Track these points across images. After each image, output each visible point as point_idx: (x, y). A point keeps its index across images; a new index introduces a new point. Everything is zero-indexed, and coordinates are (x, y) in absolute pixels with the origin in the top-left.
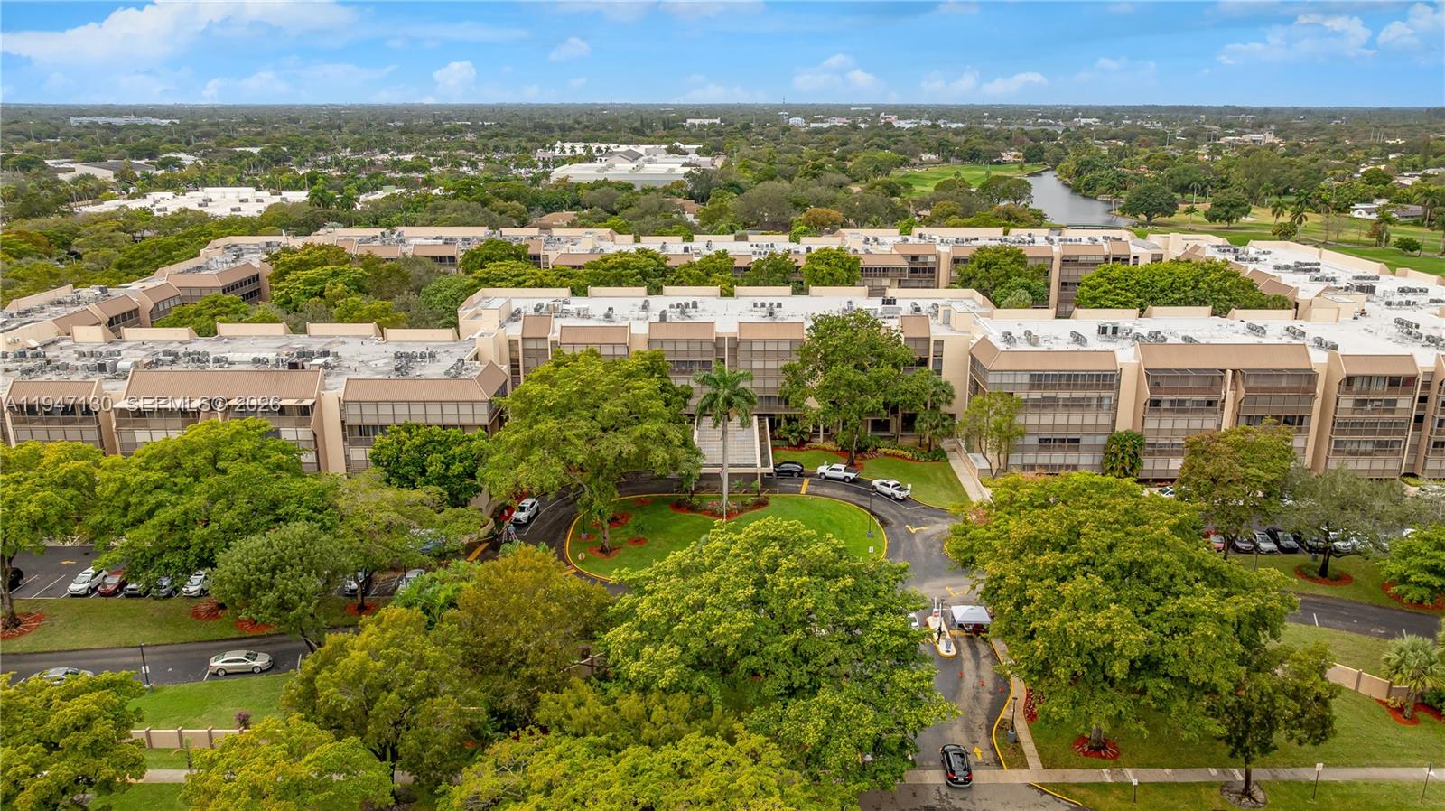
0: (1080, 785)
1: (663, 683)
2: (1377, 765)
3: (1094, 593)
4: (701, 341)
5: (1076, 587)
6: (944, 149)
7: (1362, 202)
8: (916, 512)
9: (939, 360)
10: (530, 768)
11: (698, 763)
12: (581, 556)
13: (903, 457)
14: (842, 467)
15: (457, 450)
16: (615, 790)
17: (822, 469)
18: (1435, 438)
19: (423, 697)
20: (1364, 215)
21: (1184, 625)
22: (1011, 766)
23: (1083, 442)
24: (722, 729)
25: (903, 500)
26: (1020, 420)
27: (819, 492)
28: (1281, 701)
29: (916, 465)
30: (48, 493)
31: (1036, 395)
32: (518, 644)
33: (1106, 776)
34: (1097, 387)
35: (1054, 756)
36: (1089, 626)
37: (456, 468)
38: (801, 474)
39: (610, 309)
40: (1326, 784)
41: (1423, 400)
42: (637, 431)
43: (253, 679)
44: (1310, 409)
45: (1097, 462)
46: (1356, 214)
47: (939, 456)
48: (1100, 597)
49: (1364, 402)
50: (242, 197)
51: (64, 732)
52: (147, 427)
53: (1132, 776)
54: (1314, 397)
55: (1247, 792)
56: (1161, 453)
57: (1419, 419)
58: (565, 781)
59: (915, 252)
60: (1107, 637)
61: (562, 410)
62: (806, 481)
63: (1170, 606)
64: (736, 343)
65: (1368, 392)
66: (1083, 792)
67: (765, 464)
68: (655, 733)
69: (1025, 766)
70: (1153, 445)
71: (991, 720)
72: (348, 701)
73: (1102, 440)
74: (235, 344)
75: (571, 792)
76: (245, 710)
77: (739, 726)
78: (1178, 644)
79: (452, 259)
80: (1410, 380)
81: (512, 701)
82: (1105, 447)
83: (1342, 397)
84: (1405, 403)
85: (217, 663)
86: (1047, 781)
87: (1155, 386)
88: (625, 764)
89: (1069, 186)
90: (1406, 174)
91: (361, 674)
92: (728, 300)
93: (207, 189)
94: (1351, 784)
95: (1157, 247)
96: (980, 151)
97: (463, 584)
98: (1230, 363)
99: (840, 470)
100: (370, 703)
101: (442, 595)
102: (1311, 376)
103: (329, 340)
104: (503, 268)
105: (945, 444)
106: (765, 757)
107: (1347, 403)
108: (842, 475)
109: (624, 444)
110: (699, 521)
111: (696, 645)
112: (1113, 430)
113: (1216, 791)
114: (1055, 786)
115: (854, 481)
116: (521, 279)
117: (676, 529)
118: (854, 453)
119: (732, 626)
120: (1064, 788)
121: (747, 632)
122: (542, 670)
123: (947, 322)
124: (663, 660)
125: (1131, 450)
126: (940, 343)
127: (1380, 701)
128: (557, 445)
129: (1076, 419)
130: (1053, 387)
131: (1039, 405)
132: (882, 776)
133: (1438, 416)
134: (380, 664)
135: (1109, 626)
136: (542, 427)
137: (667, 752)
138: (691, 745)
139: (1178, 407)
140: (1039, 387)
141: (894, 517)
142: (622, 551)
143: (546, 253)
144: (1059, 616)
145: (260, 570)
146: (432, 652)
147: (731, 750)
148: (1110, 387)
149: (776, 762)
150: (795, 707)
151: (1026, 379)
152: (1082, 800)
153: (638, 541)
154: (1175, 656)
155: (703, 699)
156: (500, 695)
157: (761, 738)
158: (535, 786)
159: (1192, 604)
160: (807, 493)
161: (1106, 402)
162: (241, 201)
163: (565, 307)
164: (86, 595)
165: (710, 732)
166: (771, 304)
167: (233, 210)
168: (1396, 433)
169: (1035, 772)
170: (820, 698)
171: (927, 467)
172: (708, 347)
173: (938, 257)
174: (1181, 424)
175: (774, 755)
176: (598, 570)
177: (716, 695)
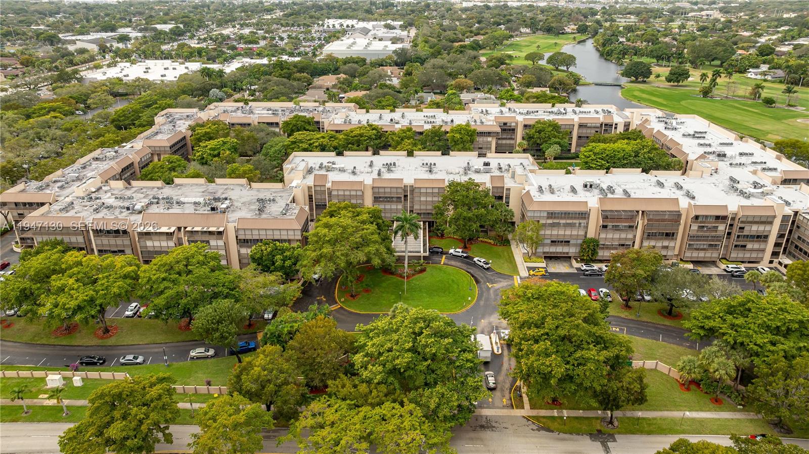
0: (544, 417)
1: (376, 381)
2: (667, 410)
3: (546, 349)
4: (397, 188)
5: (541, 346)
6: (534, 26)
7: (753, 68)
8: (492, 275)
9: (508, 197)
10: (325, 415)
11: (389, 415)
12: (343, 300)
13: (490, 243)
14: (460, 250)
15: (287, 253)
16: (358, 426)
17: (452, 251)
18: (735, 243)
19: (283, 384)
20: (753, 76)
21: (583, 362)
22: (517, 408)
23: (571, 242)
24: (399, 399)
25: (488, 269)
26: (542, 232)
27: (449, 263)
28: (620, 393)
29: (495, 248)
30: (120, 283)
31: (550, 221)
32: (319, 359)
33: (555, 413)
34: (578, 218)
35: (536, 403)
36: (543, 364)
37: (288, 263)
38: (442, 253)
39: (355, 168)
40: (644, 419)
41: (731, 225)
42: (367, 250)
43: (208, 360)
44: (678, 229)
45: (577, 251)
46: (749, 75)
47: (506, 243)
48: (549, 351)
49: (703, 227)
50: (165, 67)
51: (152, 401)
52: (151, 239)
53: (565, 413)
54: (680, 224)
55: (611, 422)
56: (607, 248)
57: (729, 234)
58: (339, 422)
59: (505, 121)
60: (550, 369)
61: (334, 242)
62: (444, 256)
63: (578, 354)
64: (413, 189)
65: (704, 222)
66: (545, 420)
67: (425, 251)
68: (373, 401)
69: (523, 408)
70: (604, 245)
71: (512, 386)
72: (254, 387)
73: (580, 242)
74: (184, 189)
75: (341, 426)
76: (209, 379)
77: (405, 400)
78: (580, 370)
79: (277, 124)
80: (725, 218)
81: (317, 383)
82: (581, 245)
83: (693, 225)
84: (722, 227)
85: (193, 354)
86: (531, 414)
87: (605, 218)
88: (362, 414)
89: (599, 51)
90: (786, 43)
91: (259, 376)
92: (411, 159)
93: (147, 61)
94: (654, 419)
95: (627, 117)
96: (553, 27)
97: (294, 324)
98: (641, 208)
99: (459, 252)
100: (263, 387)
101: (286, 329)
102: (678, 215)
103: (226, 187)
104: (302, 136)
105: (510, 237)
106: (415, 414)
107: (695, 227)
108: (460, 254)
109: (361, 256)
110: (395, 280)
111: (389, 366)
112: (586, 237)
113: (599, 421)
114: (534, 417)
115: (465, 257)
116: (311, 142)
117: (384, 285)
118: (467, 242)
119: (403, 360)
120: (537, 418)
121: (408, 363)
122: (328, 371)
123: (513, 177)
124: (375, 371)
125: (592, 248)
126: (508, 189)
127: (677, 380)
128: (331, 258)
129: (568, 232)
130: (558, 218)
131: (553, 225)
132: (460, 420)
133: (737, 234)
134: (266, 372)
135: (550, 364)
136: (324, 250)
137: (377, 410)
138: (387, 408)
139: (616, 228)
140: (551, 218)
141: (482, 278)
142: (360, 296)
143: (323, 120)
144: (532, 358)
145: (212, 323)
146: (286, 366)
147: (402, 409)
148: (585, 218)
149: (419, 415)
150: (427, 392)
151: (545, 214)
152: (544, 424)
153: (367, 291)
154: (578, 375)
155: (392, 387)
156: (312, 379)
157: (413, 405)
158: (328, 423)
159: (587, 354)
160: (444, 264)
161: (582, 225)
162: (165, 69)
163: (334, 166)
164: (132, 317)
165: (394, 401)
166: (431, 164)
167: (162, 76)
168: (717, 241)
169: (527, 411)
170: (437, 389)
171: (500, 249)
172: (400, 191)
173: (517, 123)
174: (617, 236)
175: (419, 412)
176: (350, 307)
177: (397, 385)
